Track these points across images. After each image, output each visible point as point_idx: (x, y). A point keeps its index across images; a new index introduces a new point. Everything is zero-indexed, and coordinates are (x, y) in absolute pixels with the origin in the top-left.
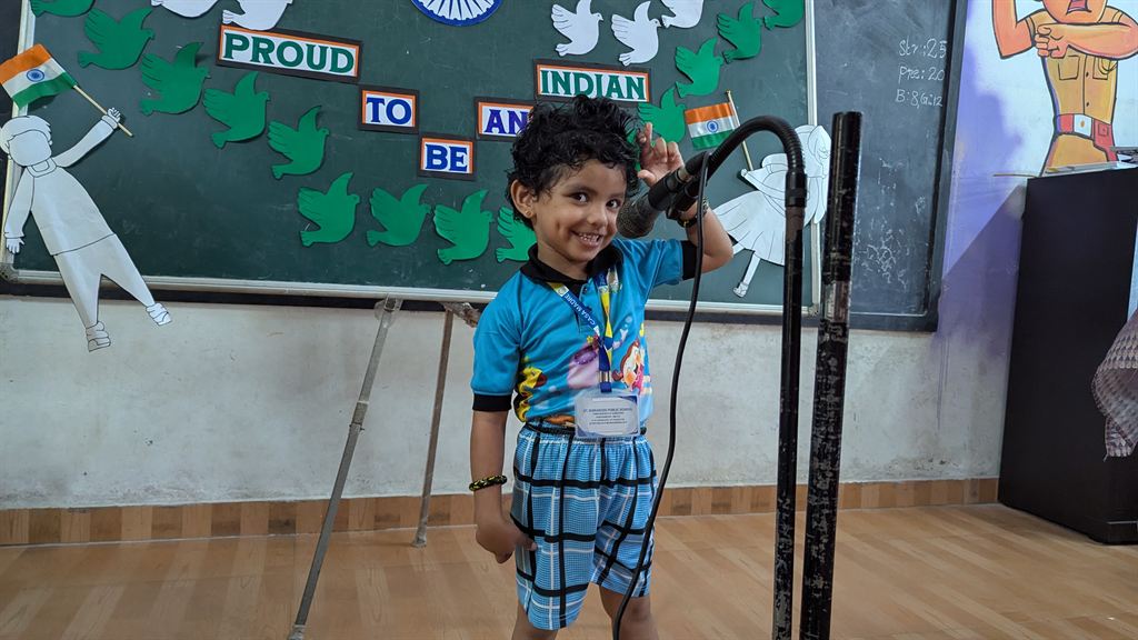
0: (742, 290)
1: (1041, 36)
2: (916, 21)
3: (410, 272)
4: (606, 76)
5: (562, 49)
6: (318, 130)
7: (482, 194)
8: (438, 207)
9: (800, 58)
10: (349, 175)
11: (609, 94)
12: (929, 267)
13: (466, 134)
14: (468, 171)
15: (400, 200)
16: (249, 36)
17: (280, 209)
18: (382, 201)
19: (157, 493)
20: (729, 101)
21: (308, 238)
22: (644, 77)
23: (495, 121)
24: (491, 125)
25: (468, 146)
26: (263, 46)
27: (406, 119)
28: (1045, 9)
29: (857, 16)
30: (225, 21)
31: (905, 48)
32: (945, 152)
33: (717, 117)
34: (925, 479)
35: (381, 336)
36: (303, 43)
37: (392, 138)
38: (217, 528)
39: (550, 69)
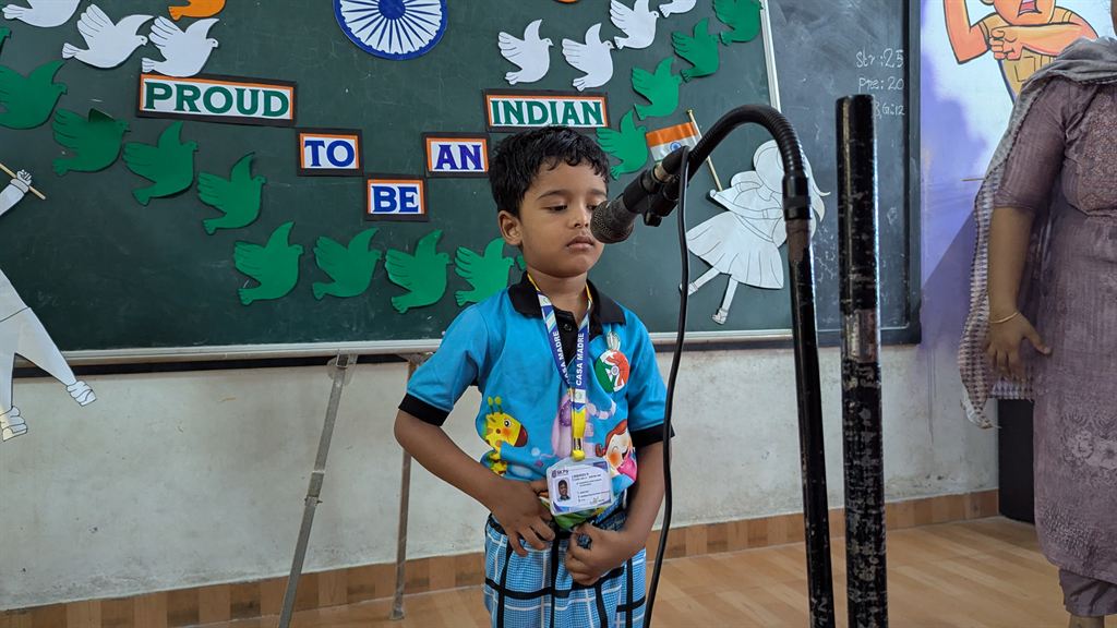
0: (721, 317)
1: (996, 39)
2: (870, 31)
3: (363, 324)
4: (560, 103)
5: (512, 77)
6: (252, 178)
7: (437, 234)
8: (391, 252)
9: (760, 72)
10: (290, 225)
11: (565, 121)
12: (907, 278)
13: (415, 173)
14: (420, 212)
15: (347, 247)
16: (172, 84)
17: (213, 266)
18: (327, 252)
19: (105, 585)
20: (691, 121)
21: (248, 296)
22: (600, 101)
23: (446, 157)
24: (441, 161)
25: (418, 185)
26: (188, 93)
27: (349, 160)
28: (997, 13)
29: (811, 31)
30: (146, 69)
31: (862, 59)
32: (912, 161)
33: (680, 138)
34: (924, 497)
35: (335, 396)
36: (232, 88)
37: (336, 182)
38: (174, 618)
39: (500, 100)
